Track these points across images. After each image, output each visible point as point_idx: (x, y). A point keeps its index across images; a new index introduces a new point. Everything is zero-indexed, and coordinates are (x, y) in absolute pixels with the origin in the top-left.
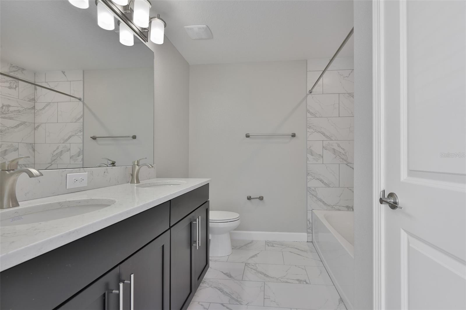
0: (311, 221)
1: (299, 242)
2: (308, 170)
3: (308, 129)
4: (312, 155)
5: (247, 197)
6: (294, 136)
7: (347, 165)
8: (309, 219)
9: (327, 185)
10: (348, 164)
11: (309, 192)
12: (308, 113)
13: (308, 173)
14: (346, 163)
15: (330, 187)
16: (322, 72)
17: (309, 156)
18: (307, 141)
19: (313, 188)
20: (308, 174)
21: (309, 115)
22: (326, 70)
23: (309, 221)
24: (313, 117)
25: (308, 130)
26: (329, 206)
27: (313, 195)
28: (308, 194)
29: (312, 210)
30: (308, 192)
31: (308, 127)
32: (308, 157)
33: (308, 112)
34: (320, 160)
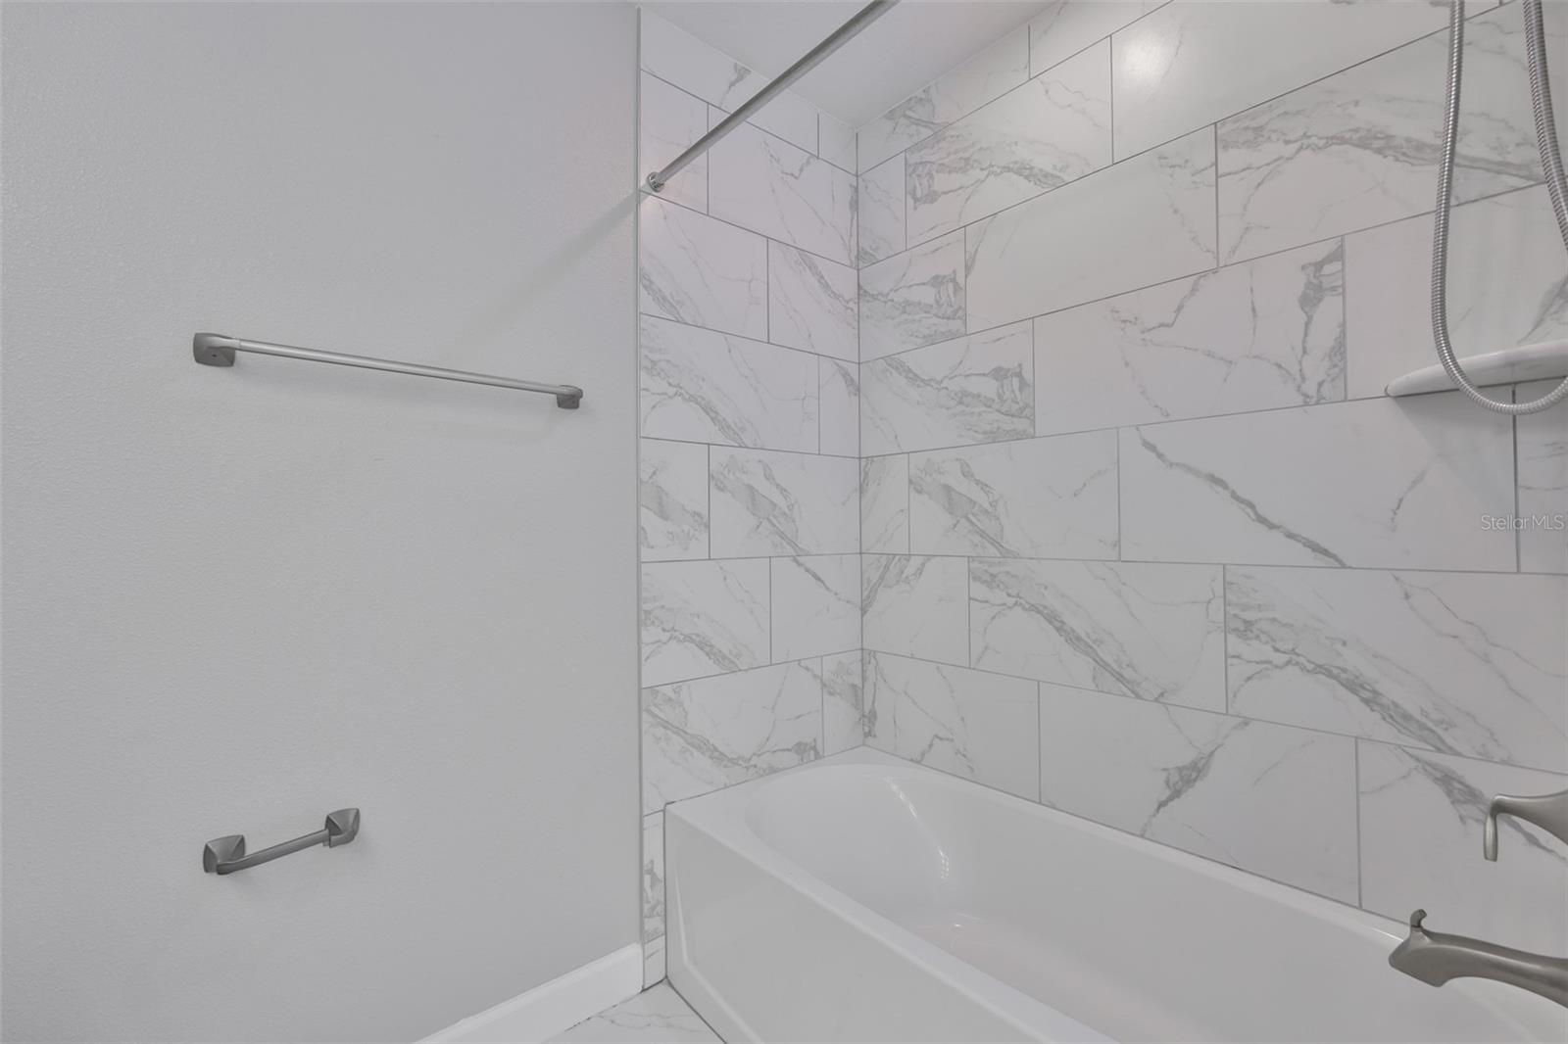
0: (659, 871)
1: (600, 1015)
2: (644, 594)
3: (643, 375)
4: (664, 516)
5: (207, 850)
6: (570, 400)
7: (795, 560)
8: (652, 862)
9: (728, 664)
10: (799, 558)
11: (650, 712)
12: (643, 292)
13: (648, 613)
14: (794, 554)
15: (740, 670)
16: (728, 115)
17: (649, 518)
18: (638, 437)
19: (668, 691)
20: (642, 618)
21: (646, 300)
22: (742, 116)
23: (651, 872)
24: (670, 317)
25: (645, 380)
26: (734, 762)
27: (666, 725)
28: (645, 727)
29: (664, 811)
30: (645, 715)
31: (646, 367)
32: (645, 526)
33: (645, 287)
34: (696, 539)
